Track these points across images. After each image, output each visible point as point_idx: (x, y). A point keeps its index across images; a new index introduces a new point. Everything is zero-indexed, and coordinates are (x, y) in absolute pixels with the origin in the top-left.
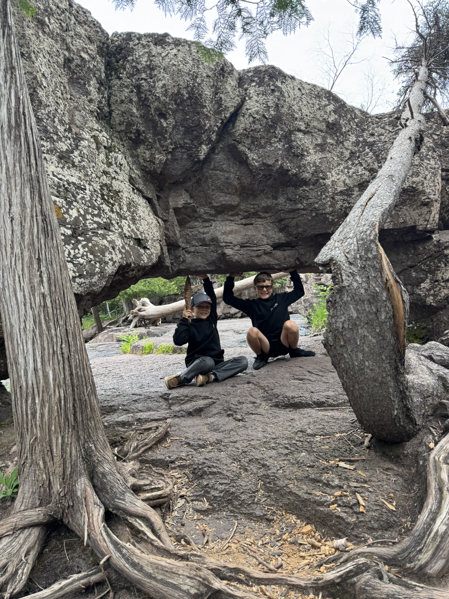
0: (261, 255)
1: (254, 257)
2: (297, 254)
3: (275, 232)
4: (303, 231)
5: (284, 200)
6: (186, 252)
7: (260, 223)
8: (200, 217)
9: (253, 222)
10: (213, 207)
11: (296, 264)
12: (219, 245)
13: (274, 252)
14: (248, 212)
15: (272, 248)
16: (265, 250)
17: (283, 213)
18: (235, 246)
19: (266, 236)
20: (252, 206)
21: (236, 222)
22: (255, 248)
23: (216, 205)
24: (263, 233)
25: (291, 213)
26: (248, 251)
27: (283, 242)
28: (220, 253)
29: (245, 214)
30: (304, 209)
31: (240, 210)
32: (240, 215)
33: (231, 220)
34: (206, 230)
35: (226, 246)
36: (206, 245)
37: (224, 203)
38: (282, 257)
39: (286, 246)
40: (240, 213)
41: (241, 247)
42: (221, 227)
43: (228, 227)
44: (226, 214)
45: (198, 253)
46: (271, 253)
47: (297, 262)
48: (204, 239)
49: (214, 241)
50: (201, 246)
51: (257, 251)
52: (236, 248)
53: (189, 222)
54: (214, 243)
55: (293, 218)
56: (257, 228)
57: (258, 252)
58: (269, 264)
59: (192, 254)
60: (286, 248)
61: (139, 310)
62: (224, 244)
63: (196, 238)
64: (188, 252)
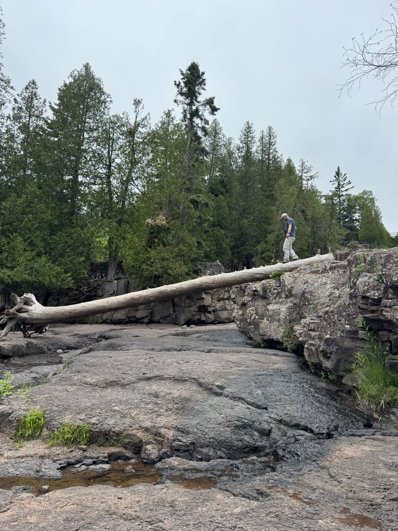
61: (20, 311)
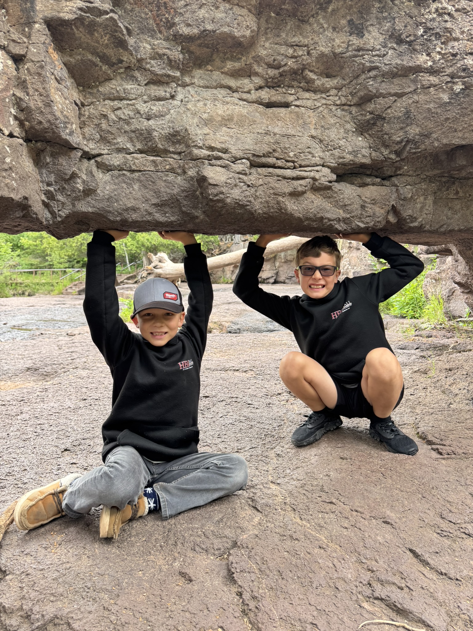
0: (303, 193)
1: (283, 195)
2: (394, 196)
3: (347, 131)
4: (421, 135)
5: (381, 39)
6: (99, 166)
7: (309, 103)
8: (140, 65)
9: (291, 98)
10: (178, 39)
11: (388, 222)
12: (190, 153)
13: (337, 186)
14: (278, 67)
15: (334, 177)
16: (314, 179)
17: (375, 77)
18: (235, 160)
19: (321, 141)
20: (291, 51)
21: (245, 96)
22: (289, 173)
23: (185, 30)
24: (313, 133)
25: (396, 81)
26: (269, 179)
27: (364, 161)
28: (192, 178)
29: (272, 72)
30: (432, 71)
31: (258, 59)
32: (257, 74)
33: (230, 88)
34: (157, 107)
35: (209, 158)
36: (153, 151)
37: (209, 27)
38: (358, 202)
39: (370, 175)
40: (256, 68)
41: (253, 165)
42: (201, 104)
43: (219, 105)
44: (218, 69)
45: (133, 171)
46: (329, 188)
47: (392, 219)
48: (149, 132)
49: (179, 142)
50: (141, 152)
51: (293, 179)
52: (239, 167)
53: (109, 79)
54: (180, 148)
55: (400, 95)
56: (298, 116)
57: (296, 183)
58: (322, 218)
59: (116, 173)
60: (369, 180)
61: (155, 267)
62: (205, 152)
63: (127, 128)
64: (105, 168)
